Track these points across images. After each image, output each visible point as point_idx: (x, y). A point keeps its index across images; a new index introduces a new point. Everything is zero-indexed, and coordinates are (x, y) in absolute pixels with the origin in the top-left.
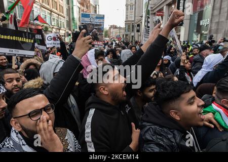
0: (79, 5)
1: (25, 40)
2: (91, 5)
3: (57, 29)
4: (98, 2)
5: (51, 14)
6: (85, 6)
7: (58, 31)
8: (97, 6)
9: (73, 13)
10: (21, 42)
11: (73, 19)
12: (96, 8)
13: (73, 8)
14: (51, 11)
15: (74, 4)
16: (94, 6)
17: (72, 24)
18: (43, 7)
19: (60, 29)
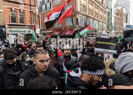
0: (115, 16)
1: (111, 44)
2: (124, 14)
3: (101, 30)
4: (129, 11)
5: (99, 23)
6: (120, 15)
7: (102, 31)
8: (128, 14)
9: (111, 20)
10: (109, 45)
11: (111, 24)
12: (127, 15)
13: (111, 18)
14: (99, 21)
15: (113, 15)
16: (126, 14)
17: (110, 27)
18: (95, 20)
19: (103, 30)
